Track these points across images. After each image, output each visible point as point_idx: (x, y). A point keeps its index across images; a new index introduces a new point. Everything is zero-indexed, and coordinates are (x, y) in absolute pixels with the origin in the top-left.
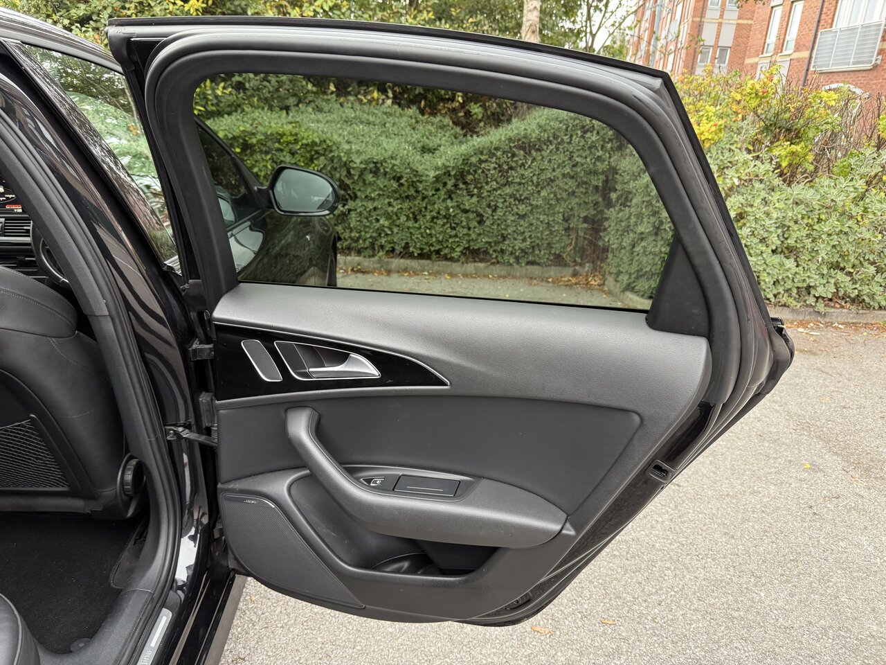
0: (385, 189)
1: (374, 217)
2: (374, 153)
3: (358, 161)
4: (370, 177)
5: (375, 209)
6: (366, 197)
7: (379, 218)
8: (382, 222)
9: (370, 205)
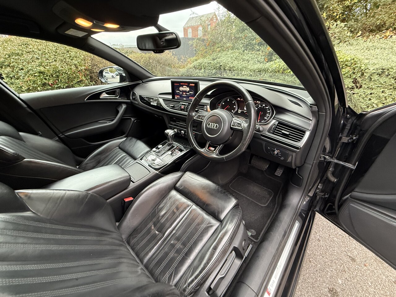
0: (384, 83)
1: (369, 98)
2: (385, 64)
3: (372, 69)
4: (376, 77)
5: (371, 94)
6: (368, 87)
7: (371, 98)
8: (372, 101)
9: (369, 92)
